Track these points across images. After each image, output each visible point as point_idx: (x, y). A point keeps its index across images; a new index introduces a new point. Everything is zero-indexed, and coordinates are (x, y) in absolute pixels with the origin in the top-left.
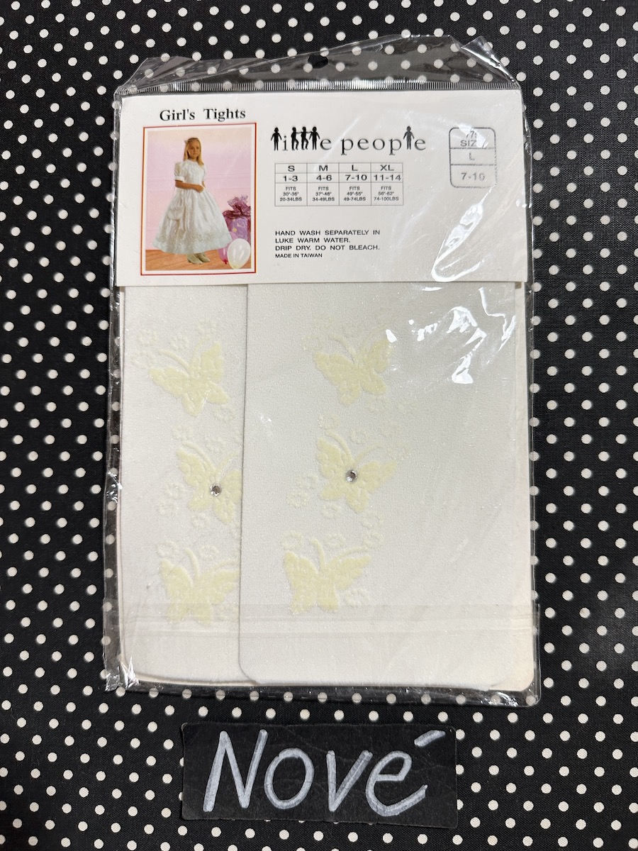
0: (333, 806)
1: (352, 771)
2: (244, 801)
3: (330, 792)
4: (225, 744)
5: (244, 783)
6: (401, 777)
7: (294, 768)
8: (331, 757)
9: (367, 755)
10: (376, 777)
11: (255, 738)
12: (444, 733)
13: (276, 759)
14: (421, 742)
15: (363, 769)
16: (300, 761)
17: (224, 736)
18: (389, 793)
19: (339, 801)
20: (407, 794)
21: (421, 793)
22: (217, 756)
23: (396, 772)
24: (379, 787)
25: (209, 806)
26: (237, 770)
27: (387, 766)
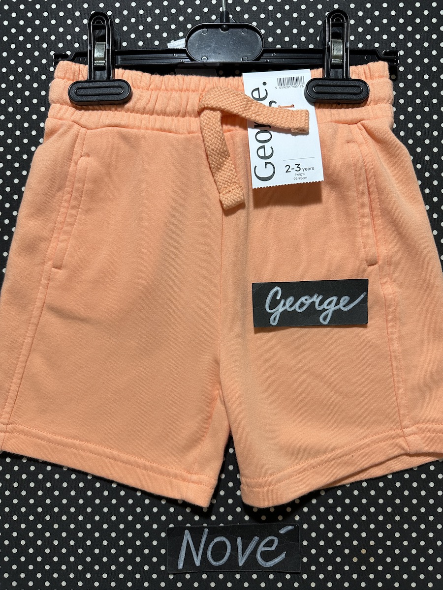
0: (241, 565)
1: (249, 546)
2: (198, 563)
3: (239, 557)
4: (187, 537)
5: (197, 554)
6: (273, 548)
7: (221, 546)
8: (239, 540)
9: (257, 538)
10: (261, 548)
11: (202, 533)
12: (293, 527)
13: (213, 542)
14: (282, 531)
15: (255, 544)
16: (224, 542)
17: (187, 532)
18: (267, 556)
19: (243, 561)
20: (276, 557)
21: (283, 555)
22: (184, 542)
23: (271, 546)
24: (263, 553)
25: (180, 566)
26: (194, 548)
27: (266, 543)
